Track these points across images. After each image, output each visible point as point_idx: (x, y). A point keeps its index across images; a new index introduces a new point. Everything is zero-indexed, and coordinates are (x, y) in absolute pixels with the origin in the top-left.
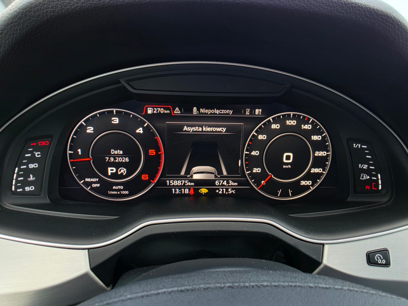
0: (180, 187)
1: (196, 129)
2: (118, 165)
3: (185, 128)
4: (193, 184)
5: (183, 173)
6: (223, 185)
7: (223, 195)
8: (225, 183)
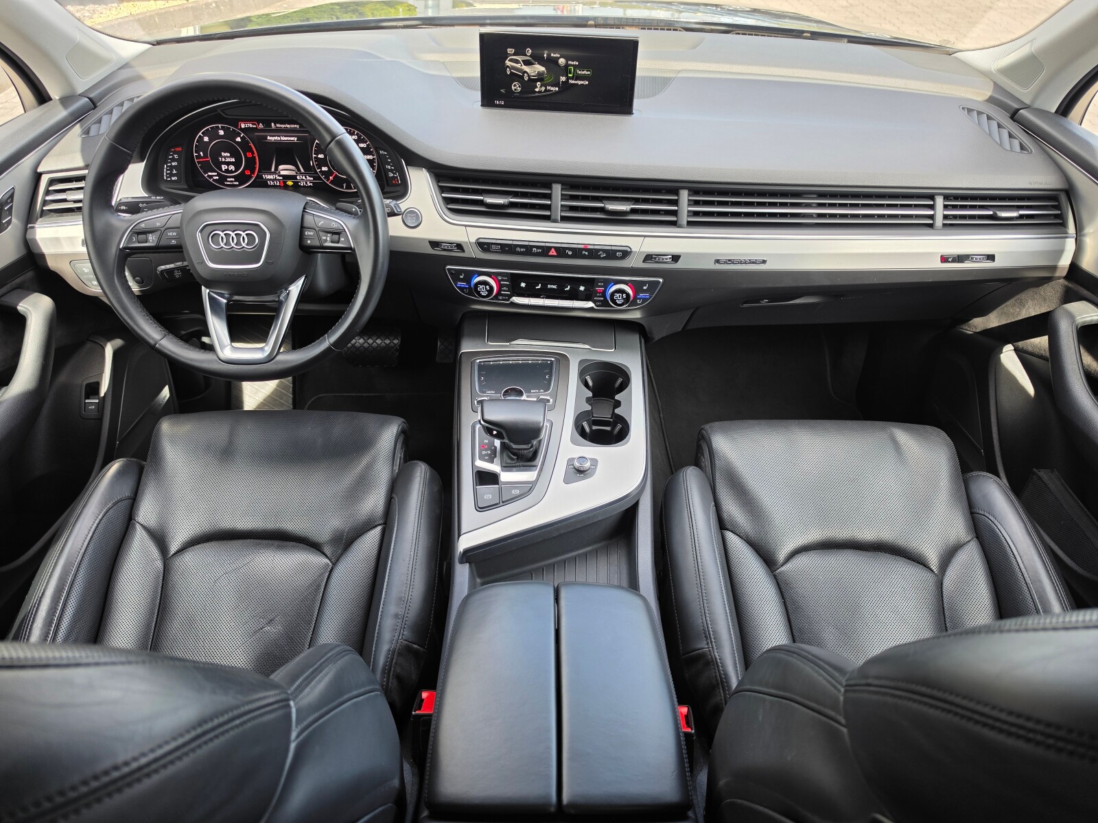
0: (273, 180)
1: (276, 138)
2: (228, 164)
3: (269, 138)
4: (281, 178)
5: (273, 170)
6: (302, 179)
7: (304, 186)
8: (304, 178)
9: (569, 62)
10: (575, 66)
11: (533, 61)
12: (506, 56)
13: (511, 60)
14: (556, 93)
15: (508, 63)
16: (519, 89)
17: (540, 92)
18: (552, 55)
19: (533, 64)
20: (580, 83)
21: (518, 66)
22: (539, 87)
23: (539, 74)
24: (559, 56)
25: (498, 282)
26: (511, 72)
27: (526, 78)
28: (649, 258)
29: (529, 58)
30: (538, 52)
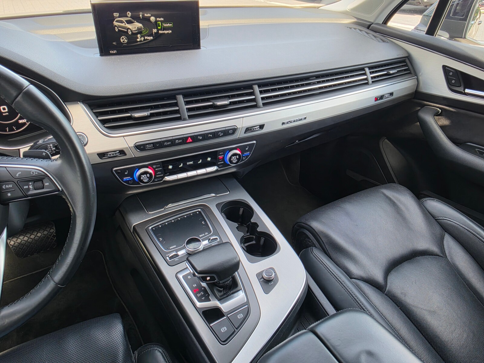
9: (158, 19)
10: (161, 21)
11: (133, 21)
12: (113, 19)
13: (117, 21)
14: (152, 41)
15: (115, 23)
16: (126, 41)
17: (141, 41)
18: (145, 15)
19: (134, 22)
20: (166, 32)
21: (123, 25)
22: (139, 38)
23: (139, 29)
24: (150, 15)
25: (154, 169)
26: (119, 30)
27: (130, 33)
28: (248, 130)
29: (130, 19)
30: (136, 14)
